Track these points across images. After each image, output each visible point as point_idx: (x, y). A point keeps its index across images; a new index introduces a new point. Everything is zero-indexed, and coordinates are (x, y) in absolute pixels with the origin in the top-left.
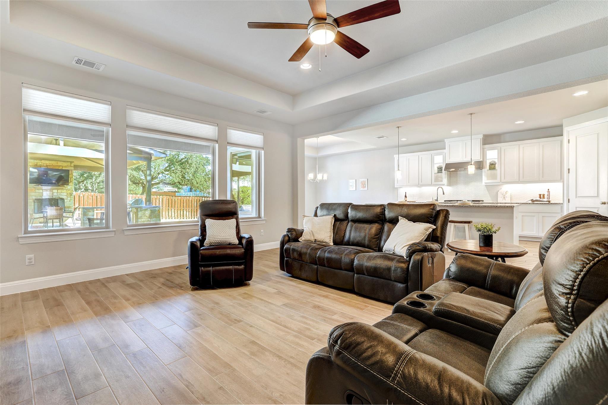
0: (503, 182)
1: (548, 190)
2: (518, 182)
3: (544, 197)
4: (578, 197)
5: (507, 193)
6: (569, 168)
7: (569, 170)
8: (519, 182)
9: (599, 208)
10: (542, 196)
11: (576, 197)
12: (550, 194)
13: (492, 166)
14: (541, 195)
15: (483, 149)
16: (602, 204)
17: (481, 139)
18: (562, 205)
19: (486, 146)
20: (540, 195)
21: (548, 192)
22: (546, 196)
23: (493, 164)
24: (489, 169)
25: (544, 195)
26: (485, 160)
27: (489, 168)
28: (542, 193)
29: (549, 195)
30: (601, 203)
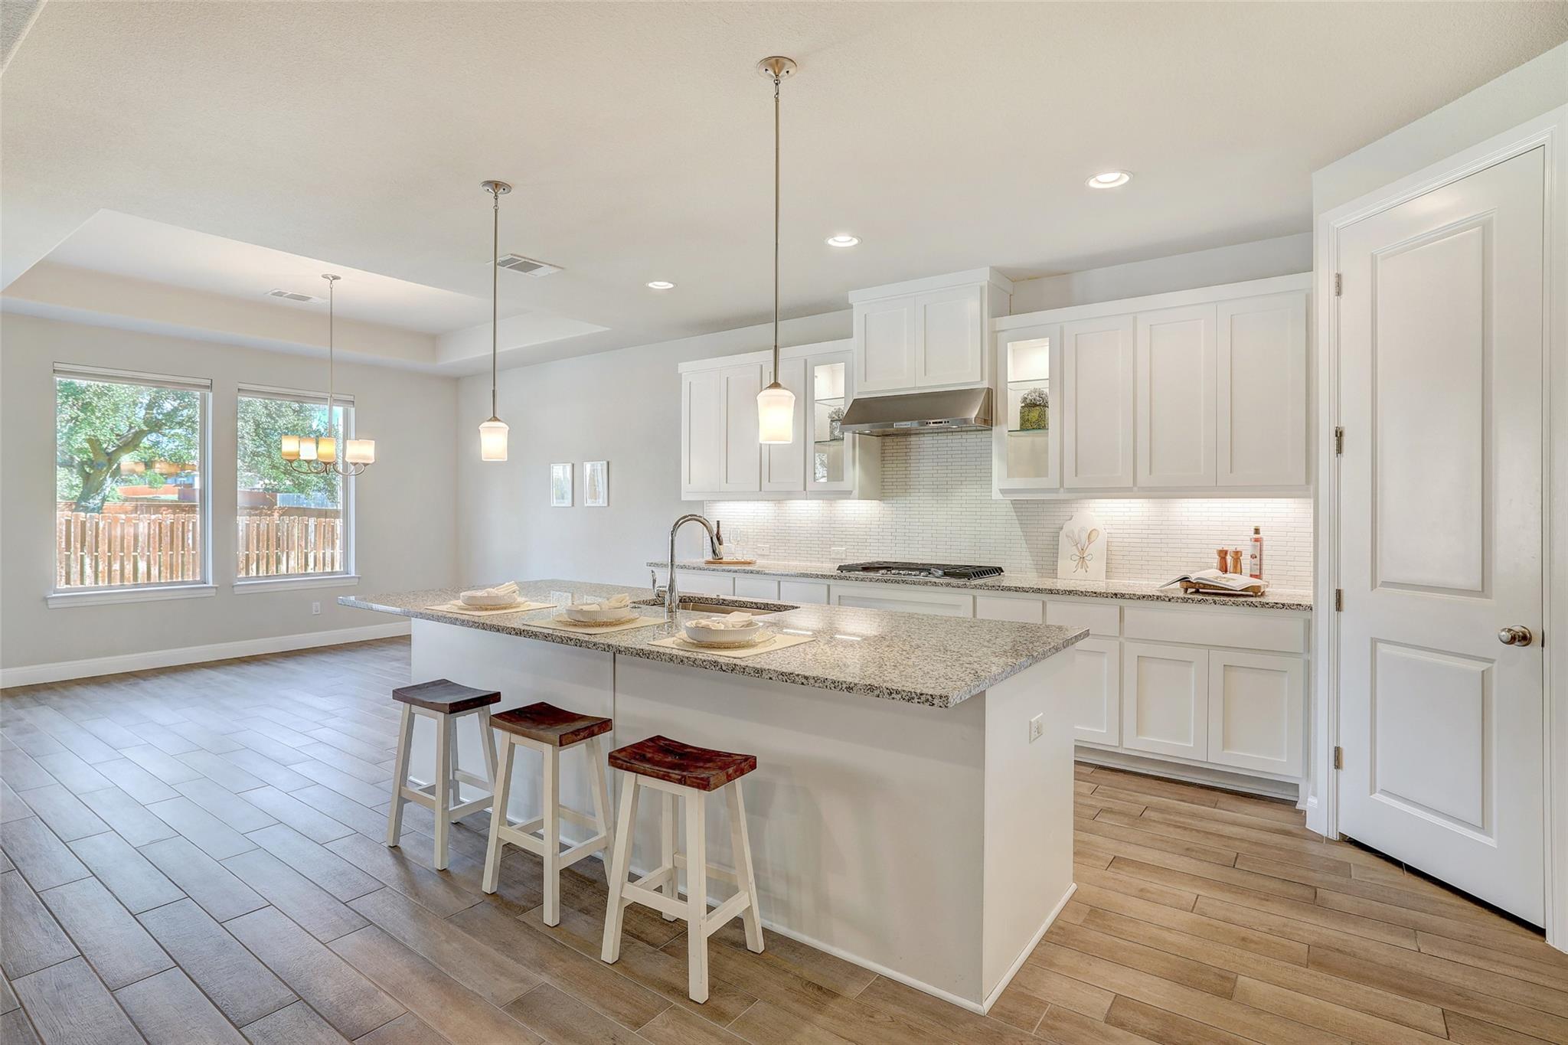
0: (1071, 490)
1: (1257, 531)
2: (1129, 489)
3: (1237, 569)
4: (1386, 584)
5: (1093, 538)
6: (1342, 425)
7: (1339, 434)
8: (1135, 489)
9: (1492, 661)
10: (1229, 559)
11: (1374, 586)
12: (1264, 548)
13: (1034, 413)
14: (1226, 552)
15: (995, 333)
16: (1513, 640)
17: (982, 289)
18: (1306, 615)
19: (1006, 322)
20: (1223, 554)
21: (1256, 540)
22: (1246, 562)
23: (1035, 405)
24: (1022, 430)
25: (1237, 555)
26: (1000, 385)
27: (1022, 425)
28: (1231, 549)
29: (1258, 557)
30: (1506, 635)
